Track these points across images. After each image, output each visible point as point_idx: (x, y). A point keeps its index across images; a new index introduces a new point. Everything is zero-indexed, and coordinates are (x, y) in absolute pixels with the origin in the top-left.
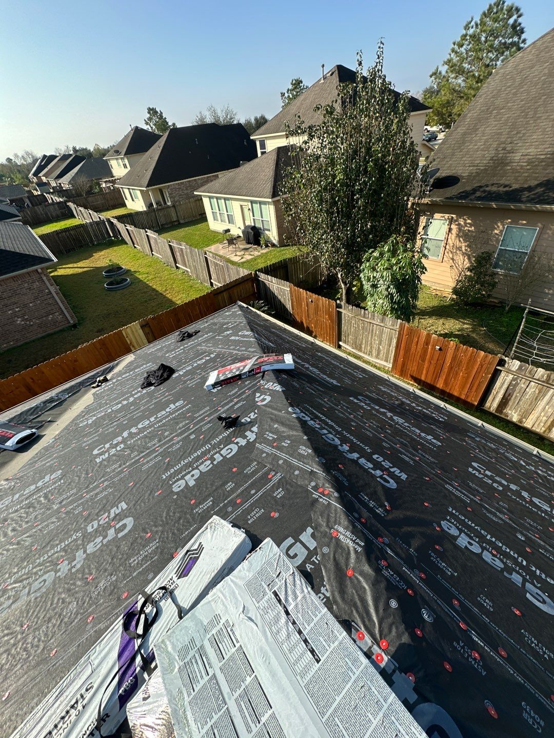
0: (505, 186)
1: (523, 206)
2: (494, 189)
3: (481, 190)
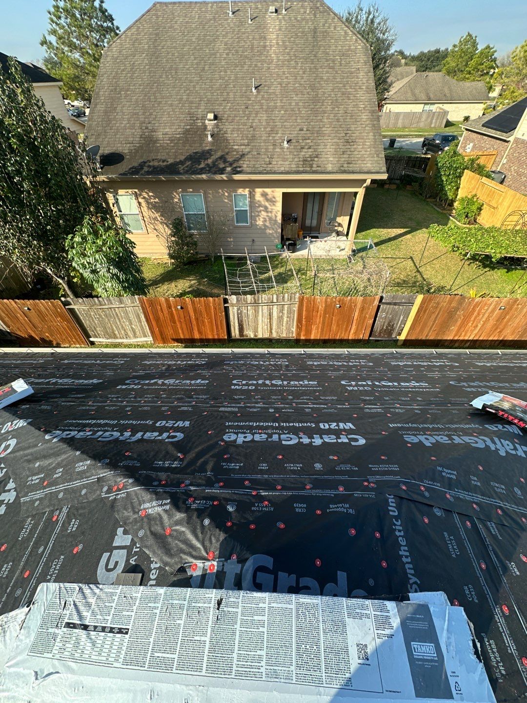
0: (163, 161)
1: (184, 177)
2: (156, 164)
3: (146, 165)
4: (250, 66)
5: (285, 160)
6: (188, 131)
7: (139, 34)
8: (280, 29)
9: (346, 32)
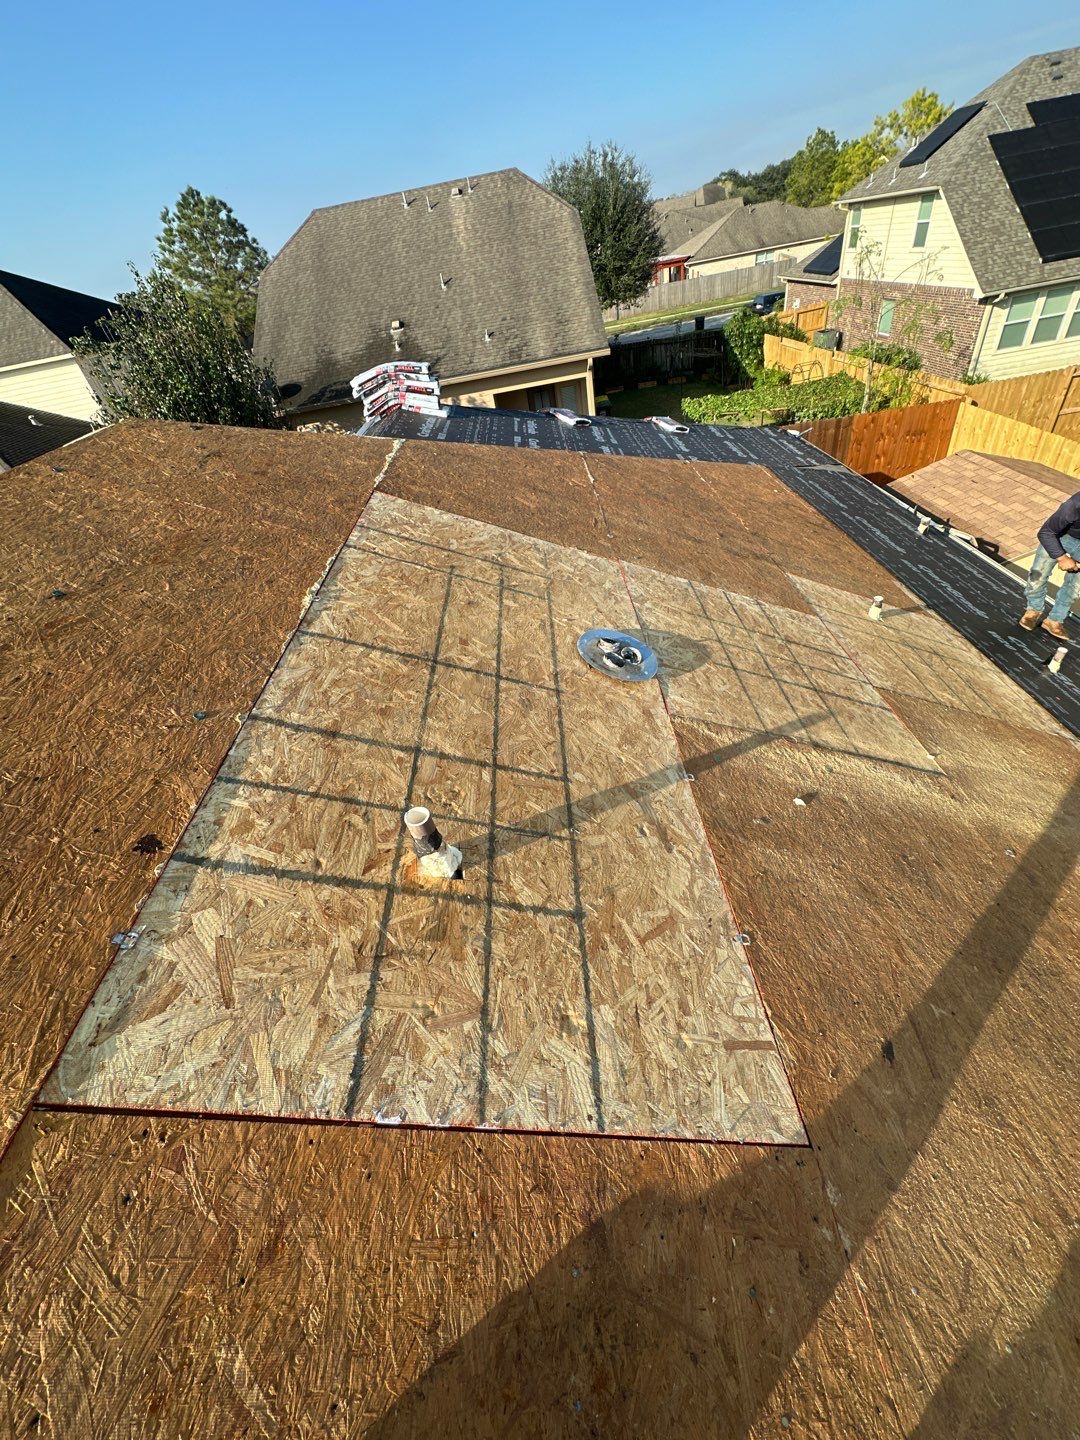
4: (436, 261)
5: (487, 355)
6: (371, 345)
7: (299, 249)
8: (467, 212)
9: (548, 201)
